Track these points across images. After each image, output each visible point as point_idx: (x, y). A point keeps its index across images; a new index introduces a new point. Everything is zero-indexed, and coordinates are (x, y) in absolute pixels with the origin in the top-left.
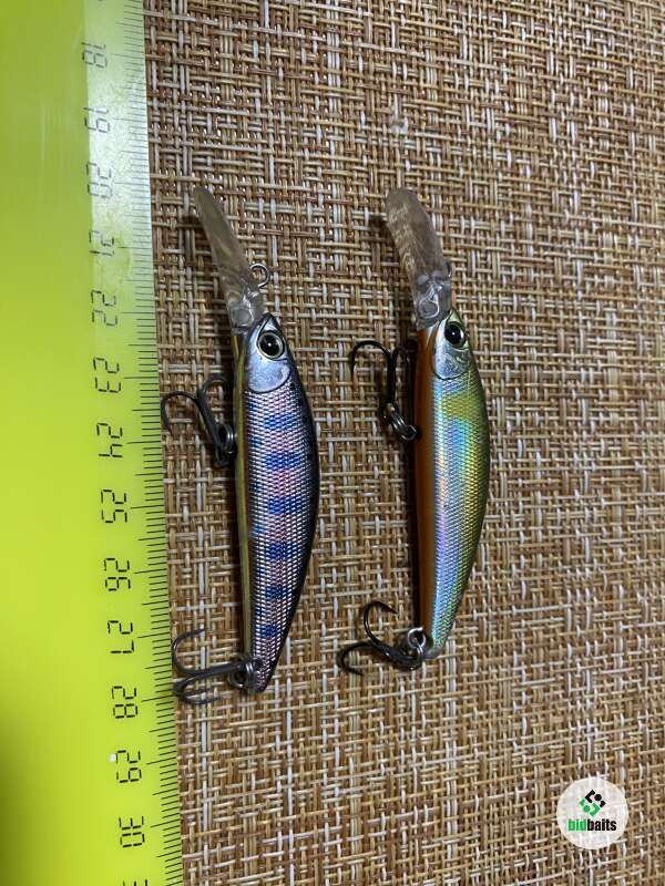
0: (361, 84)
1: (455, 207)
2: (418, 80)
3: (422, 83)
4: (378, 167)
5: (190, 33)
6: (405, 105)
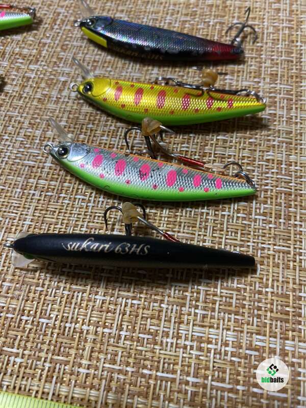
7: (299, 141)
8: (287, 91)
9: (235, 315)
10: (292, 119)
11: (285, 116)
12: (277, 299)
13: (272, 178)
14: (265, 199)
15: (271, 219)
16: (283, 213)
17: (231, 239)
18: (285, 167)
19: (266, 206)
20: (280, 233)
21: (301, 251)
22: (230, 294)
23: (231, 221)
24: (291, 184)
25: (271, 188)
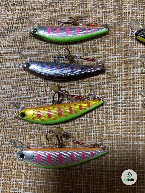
7: (137, 84)
8: (132, 59)
9: (116, 161)
10: (134, 73)
11: (131, 73)
12: (131, 153)
13: (127, 103)
14: (125, 113)
15: (127, 121)
16: (132, 118)
17: (113, 131)
18: (132, 97)
19: (125, 116)
20: (131, 127)
21: (139, 133)
22: (114, 153)
23: (112, 123)
24: (134, 105)
25: (127, 107)
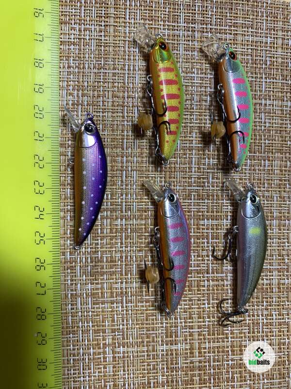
0: (250, 47)
1: (286, 97)
2: (274, 44)
3: (275, 45)
4: (255, 81)
5: (184, 30)
6: (268, 55)
